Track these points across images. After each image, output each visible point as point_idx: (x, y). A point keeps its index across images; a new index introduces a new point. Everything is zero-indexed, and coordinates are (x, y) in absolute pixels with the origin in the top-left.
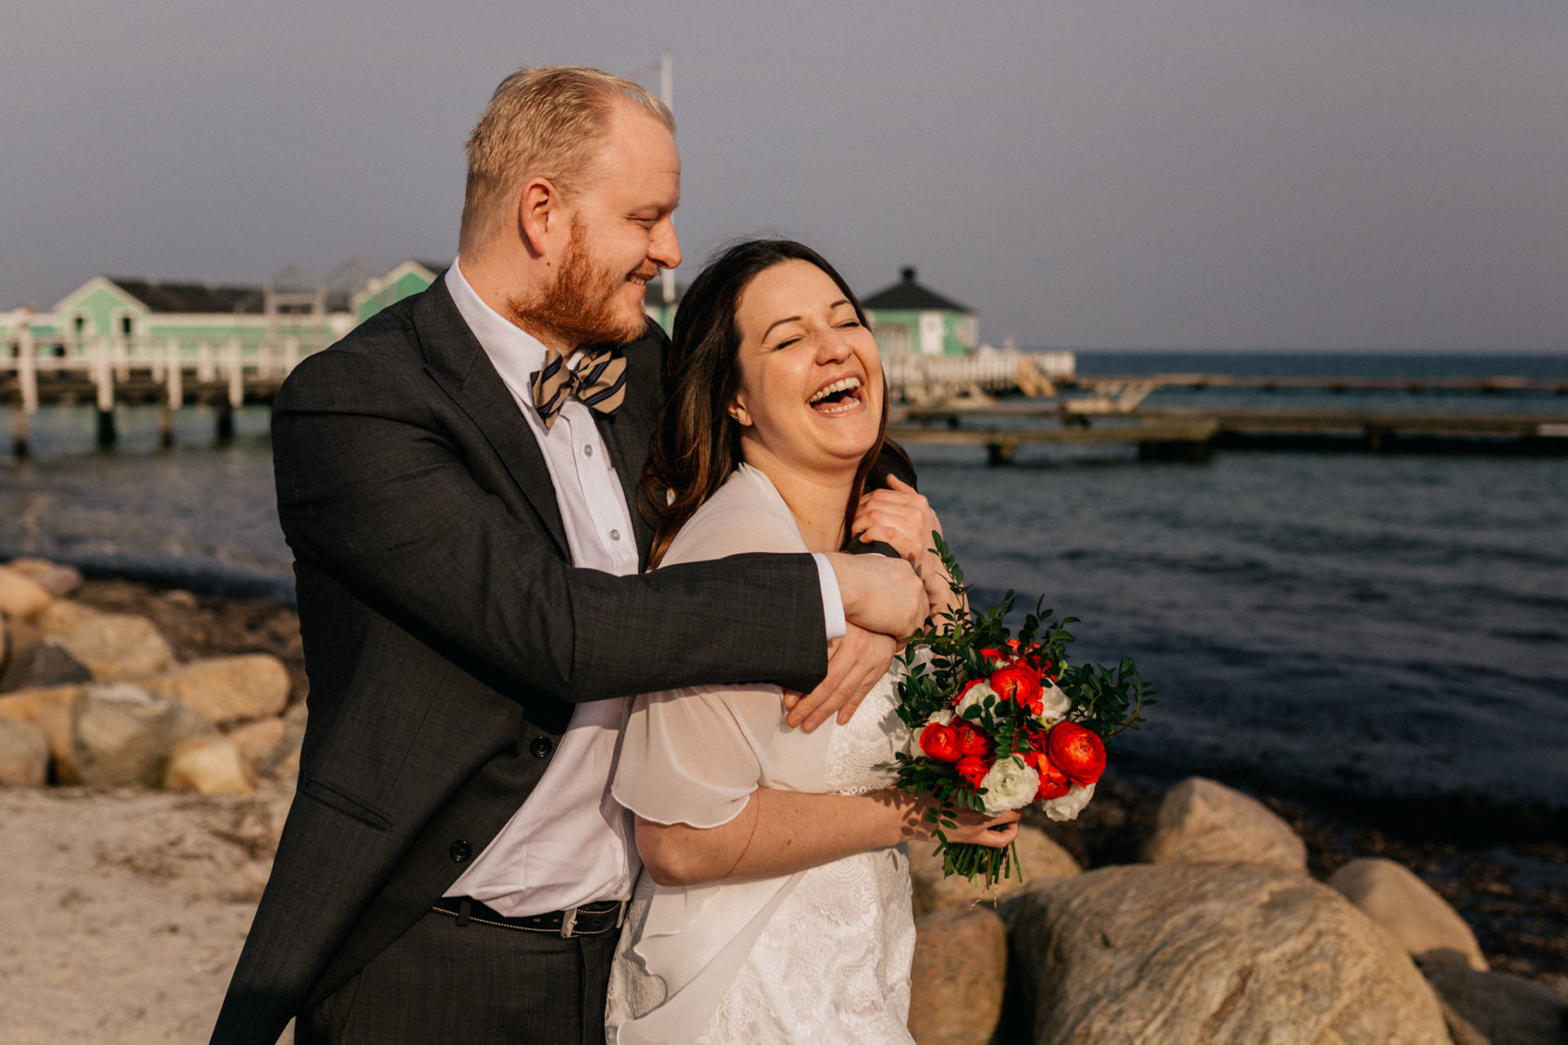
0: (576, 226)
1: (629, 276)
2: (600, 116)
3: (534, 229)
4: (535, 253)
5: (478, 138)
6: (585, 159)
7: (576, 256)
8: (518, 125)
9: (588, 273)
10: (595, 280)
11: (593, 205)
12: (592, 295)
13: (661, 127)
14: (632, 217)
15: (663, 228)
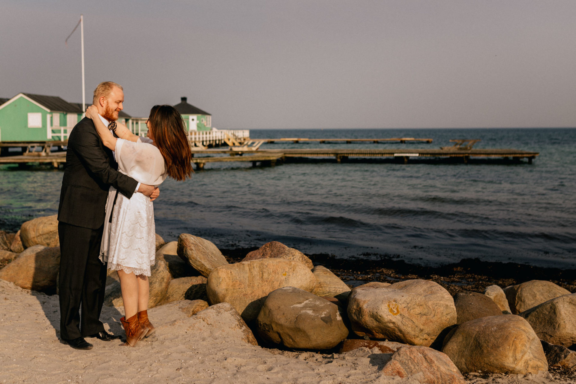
0: (107, 103)
1: (115, 110)
2: (111, 88)
3: (102, 103)
4: (102, 106)
5: (95, 91)
6: (109, 93)
7: (107, 107)
8: (100, 89)
9: (109, 109)
10: (110, 110)
11: (110, 100)
12: (110, 113)
13: (121, 90)
14: (116, 102)
15: (121, 104)
